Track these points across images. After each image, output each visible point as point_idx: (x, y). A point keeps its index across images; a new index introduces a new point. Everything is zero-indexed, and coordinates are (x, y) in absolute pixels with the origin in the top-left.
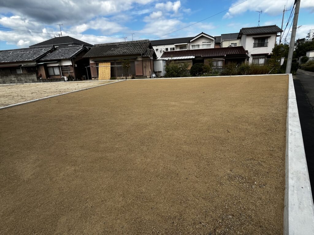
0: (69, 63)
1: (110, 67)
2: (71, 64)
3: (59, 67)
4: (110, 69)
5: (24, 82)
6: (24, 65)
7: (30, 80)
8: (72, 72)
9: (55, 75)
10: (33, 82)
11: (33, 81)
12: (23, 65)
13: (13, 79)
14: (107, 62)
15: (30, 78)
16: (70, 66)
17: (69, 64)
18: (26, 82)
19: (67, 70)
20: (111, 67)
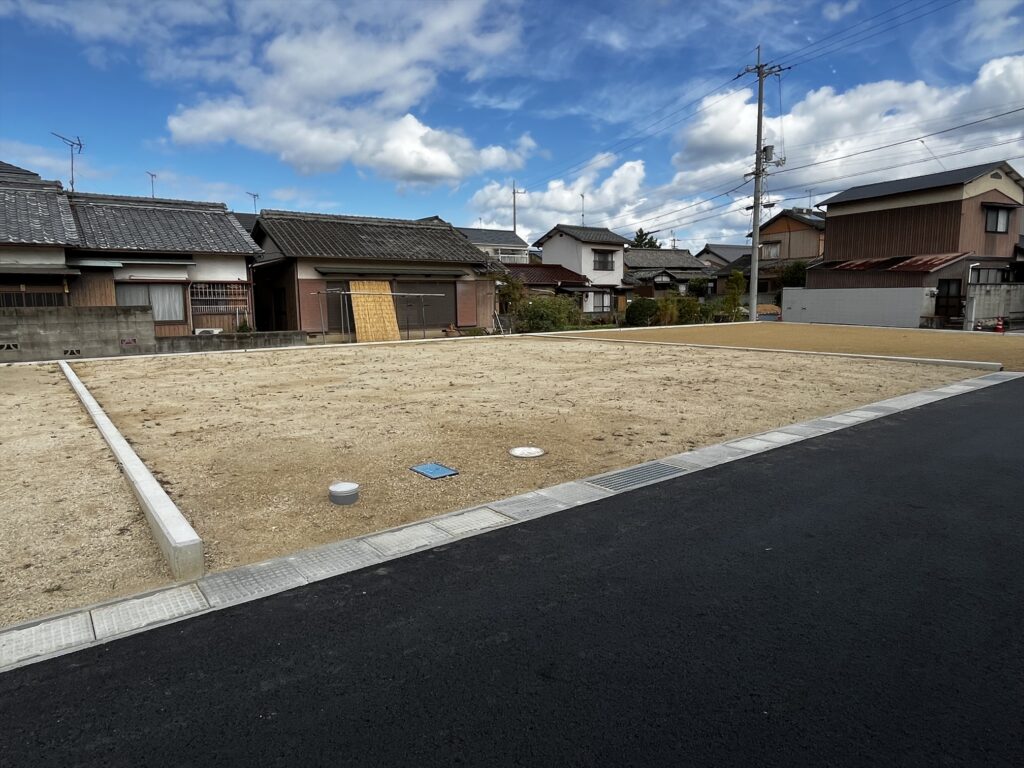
1: (391, 299)
3: (184, 284)
4: (392, 304)
5: (56, 353)
7: (104, 342)
8: (244, 309)
11: (129, 348)
14: (375, 281)
15: (112, 333)
17: (232, 278)
19: (216, 302)
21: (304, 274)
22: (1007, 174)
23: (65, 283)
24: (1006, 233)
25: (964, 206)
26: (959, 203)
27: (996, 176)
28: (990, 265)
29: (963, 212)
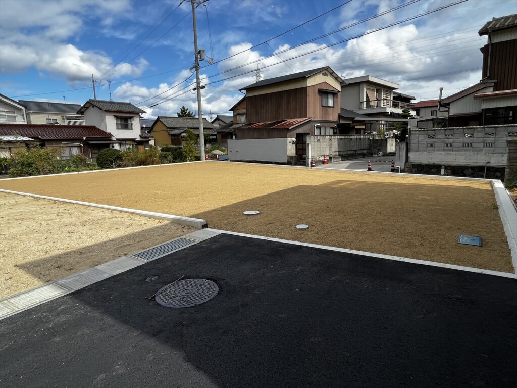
22: (331, 74)
24: (333, 107)
25: (308, 90)
26: (306, 88)
27: (325, 74)
28: (326, 125)
29: (308, 94)
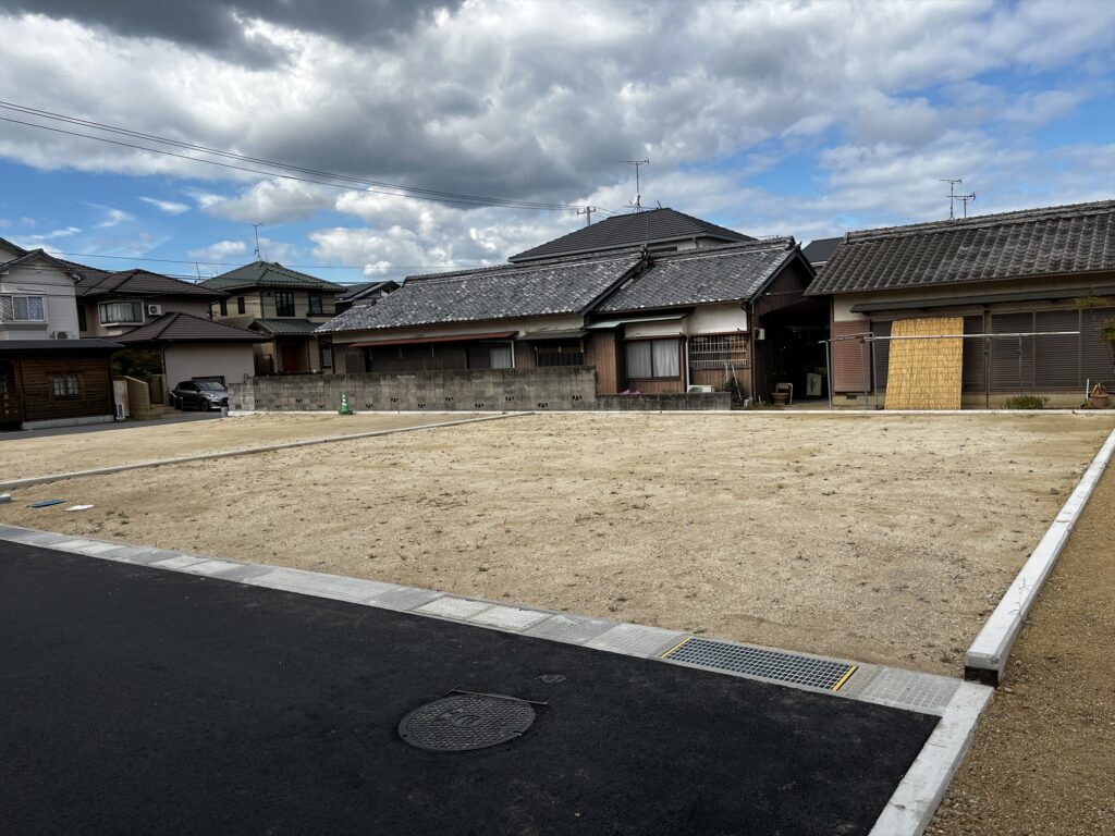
0: (736, 323)
1: (960, 344)
2: (744, 328)
3: (681, 339)
4: (960, 351)
5: (534, 405)
6: (528, 334)
7: (562, 397)
8: (741, 364)
9: (654, 379)
10: (574, 408)
11: (577, 403)
12: (522, 334)
13: (490, 391)
14: (940, 317)
15: (566, 389)
16: (739, 334)
17: (733, 329)
18: (543, 406)
19: (717, 356)
20: (966, 341)
21: (841, 315)
23: (582, 344)
